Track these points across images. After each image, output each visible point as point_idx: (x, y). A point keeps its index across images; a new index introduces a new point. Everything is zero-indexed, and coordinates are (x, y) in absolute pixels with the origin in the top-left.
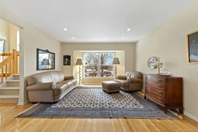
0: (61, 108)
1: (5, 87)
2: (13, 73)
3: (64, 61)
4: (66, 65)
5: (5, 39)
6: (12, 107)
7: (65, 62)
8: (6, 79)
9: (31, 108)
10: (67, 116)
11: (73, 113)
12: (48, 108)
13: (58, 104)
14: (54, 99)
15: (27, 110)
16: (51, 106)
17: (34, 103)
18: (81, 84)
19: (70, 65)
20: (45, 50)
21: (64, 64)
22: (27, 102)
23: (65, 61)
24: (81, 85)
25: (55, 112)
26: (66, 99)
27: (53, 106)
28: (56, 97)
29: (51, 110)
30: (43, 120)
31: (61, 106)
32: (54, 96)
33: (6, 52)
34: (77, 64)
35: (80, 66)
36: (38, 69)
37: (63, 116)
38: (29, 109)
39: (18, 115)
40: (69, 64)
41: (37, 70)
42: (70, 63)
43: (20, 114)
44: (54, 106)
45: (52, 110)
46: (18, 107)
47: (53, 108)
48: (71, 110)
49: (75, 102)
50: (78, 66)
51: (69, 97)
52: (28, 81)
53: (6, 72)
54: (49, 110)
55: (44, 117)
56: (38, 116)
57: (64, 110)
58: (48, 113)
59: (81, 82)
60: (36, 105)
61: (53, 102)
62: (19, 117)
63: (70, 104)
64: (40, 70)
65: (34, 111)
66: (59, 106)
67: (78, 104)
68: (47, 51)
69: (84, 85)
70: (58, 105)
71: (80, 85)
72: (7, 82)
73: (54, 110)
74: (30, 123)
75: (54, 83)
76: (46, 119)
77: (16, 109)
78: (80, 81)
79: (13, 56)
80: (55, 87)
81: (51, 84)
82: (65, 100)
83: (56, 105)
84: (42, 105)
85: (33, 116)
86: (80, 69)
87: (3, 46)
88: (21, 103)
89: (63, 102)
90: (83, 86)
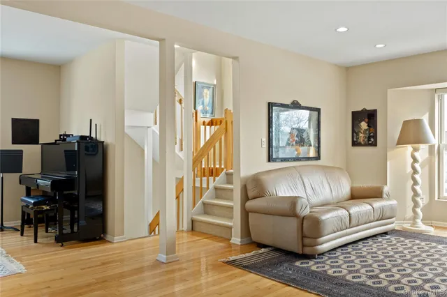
0: (316, 271)
1: (212, 198)
2: (226, 167)
3: (353, 131)
4: (359, 144)
5: (215, 83)
6: (221, 244)
7: (358, 135)
8: (214, 180)
9: (252, 253)
10: (322, 292)
11: (343, 293)
12: (286, 265)
13: (311, 263)
14: (303, 246)
15: (244, 256)
16: (294, 262)
17: (260, 246)
18: (419, 221)
19: (375, 144)
20: (288, 102)
21: (355, 144)
22: (246, 240)
23: (356, 130)
24: (422, 227)
25: (298, 277)
26: (341, 257)
27: (298, 264)
28: (307, 241)
29: (290, 269)
30: (268, 283)
31: (318, 267)
32: (303, 237)
33: (216, 117)
34: (402, 141)
35: (415, 150)
36: (270, 159)
37: (313, 289)
38: (247, 255)
39: (227, 260)
40: (372, 141)
41: (269, 161)
42: (375, 136)
43: (231, 258)
44: (302, 263)
45: (294, 270)
46: (230, 246)
47: (299, 267)
48: (341, 285)
49: (363, 271)
50: (409, 148)
51: (353, 253)
52: (249, 187)
53: (214, 164)
54: (286, 269)
55: (273, 277)
56: (260, 272)
57: (320, 279)
58: (281, 273)
59: (421, 214)
60: (263, 250)
61: (301, 252)
62: (229, 263)
63: (345, 272)
64: (275, 160)
65: (256, 260)
66: (314, 268)
67: (371, 277)
68: (296, 105)
69: (437, 227)
70: (312, 265)
71: (414, 224)
72: (216, 189)
73: (297, 272)
74: (244, 278)
75: (303, 200)
76: (274, 282)
77: (227, 250)
78: (419, 210)
79: (224, 126)
80: (307, 212)
81: (294, 201)
82: (337, 257)
83: (308, 263)
84: (274, 254)
85: (252, 269)
86: (415, 160)
87: (211, 102)
88: (236, 240)
89: (328, 262)
90: (431, 231)
